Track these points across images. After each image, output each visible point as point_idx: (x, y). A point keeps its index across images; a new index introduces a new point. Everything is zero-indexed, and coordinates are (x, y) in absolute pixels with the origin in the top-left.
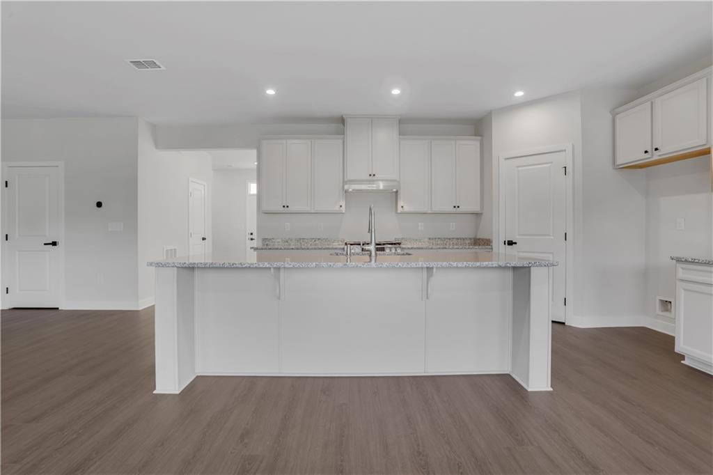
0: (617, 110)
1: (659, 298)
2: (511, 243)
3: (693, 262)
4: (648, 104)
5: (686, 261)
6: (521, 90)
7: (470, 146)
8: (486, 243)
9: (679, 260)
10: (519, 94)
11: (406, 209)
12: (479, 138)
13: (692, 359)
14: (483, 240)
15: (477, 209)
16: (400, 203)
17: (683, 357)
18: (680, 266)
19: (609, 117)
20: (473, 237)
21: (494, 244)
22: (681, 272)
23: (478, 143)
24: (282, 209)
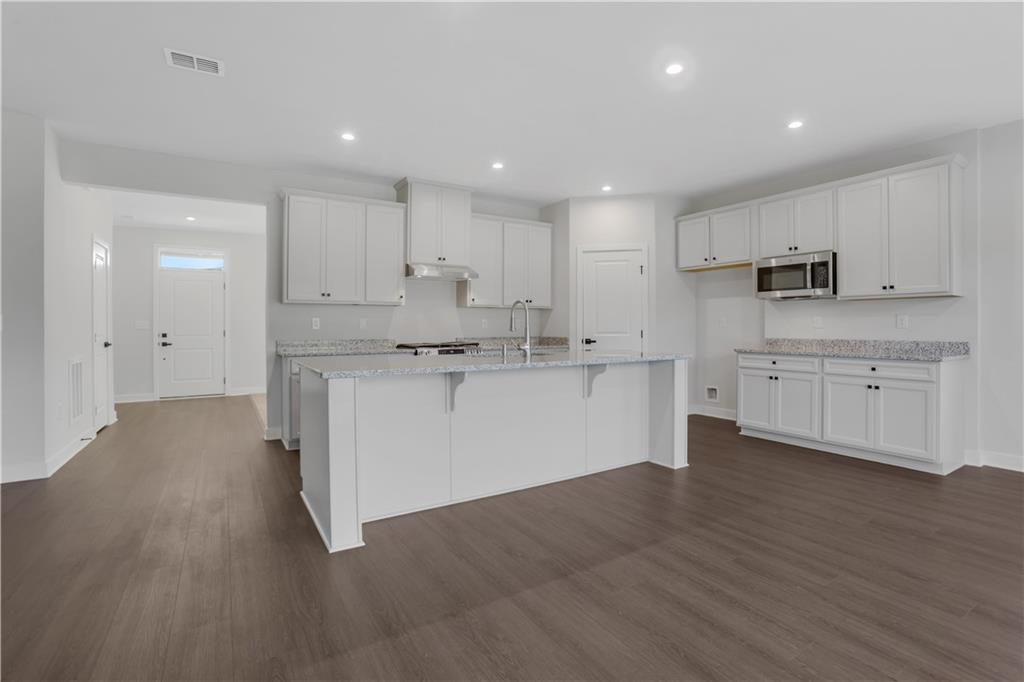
0: (680, 218)
1: (707, 387)
2: (588, 342)
3: (751, 352)
4: (706, 219)
5: (745, 352)
6: (609, 185)
7: (542, 233)
8: (562, 342)
9: (740, 352)
10: (607, 189)
11: (478, 302)
12: (550, 225)
13: (747, 428)
14: (554, 339)
15: (545, 303)
16: (470, 296)
17: (739, 429)
18: (740, 356)
19: (673, 222)
20: (537, 335)
21: (571, 343)
22: (743, 361)
23: (549, 230)
24: (319, 298)
